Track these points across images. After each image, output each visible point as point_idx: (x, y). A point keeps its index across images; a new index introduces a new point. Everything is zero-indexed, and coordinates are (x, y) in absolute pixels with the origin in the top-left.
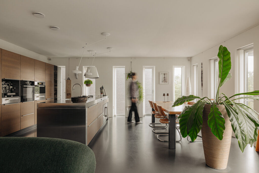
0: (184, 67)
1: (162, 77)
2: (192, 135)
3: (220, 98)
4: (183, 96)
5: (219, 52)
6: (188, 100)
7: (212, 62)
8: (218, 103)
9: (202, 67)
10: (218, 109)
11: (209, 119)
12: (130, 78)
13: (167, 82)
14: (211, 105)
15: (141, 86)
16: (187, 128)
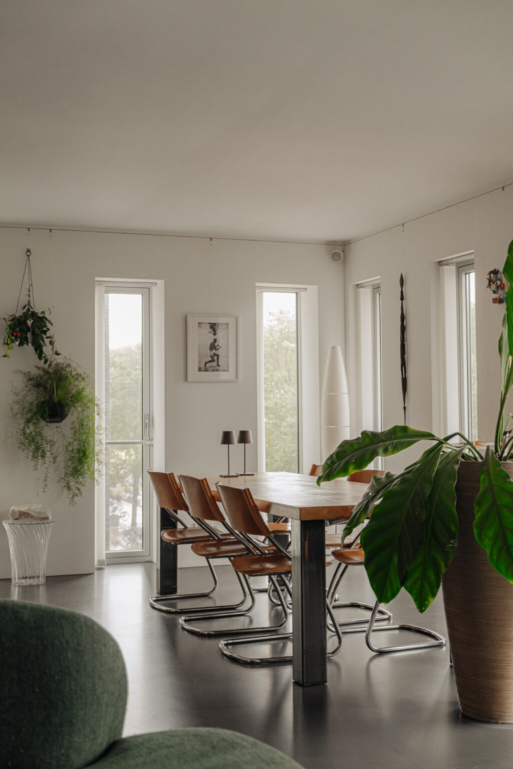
0: (313, 289)
1: (199, 339)
2: (418, 586)
3: (508, 435)
4: (364, 433)
5: (508, 257)
6: (390, 448)
7: (449, 272)
8: (505, 454)
9: (402, 298)
10: (508, 477)
11: (477, 517)
12: (21, 344)
13: (228, 371)
14: (481, 463)
15: (86, 392)
16: (396, 559)
